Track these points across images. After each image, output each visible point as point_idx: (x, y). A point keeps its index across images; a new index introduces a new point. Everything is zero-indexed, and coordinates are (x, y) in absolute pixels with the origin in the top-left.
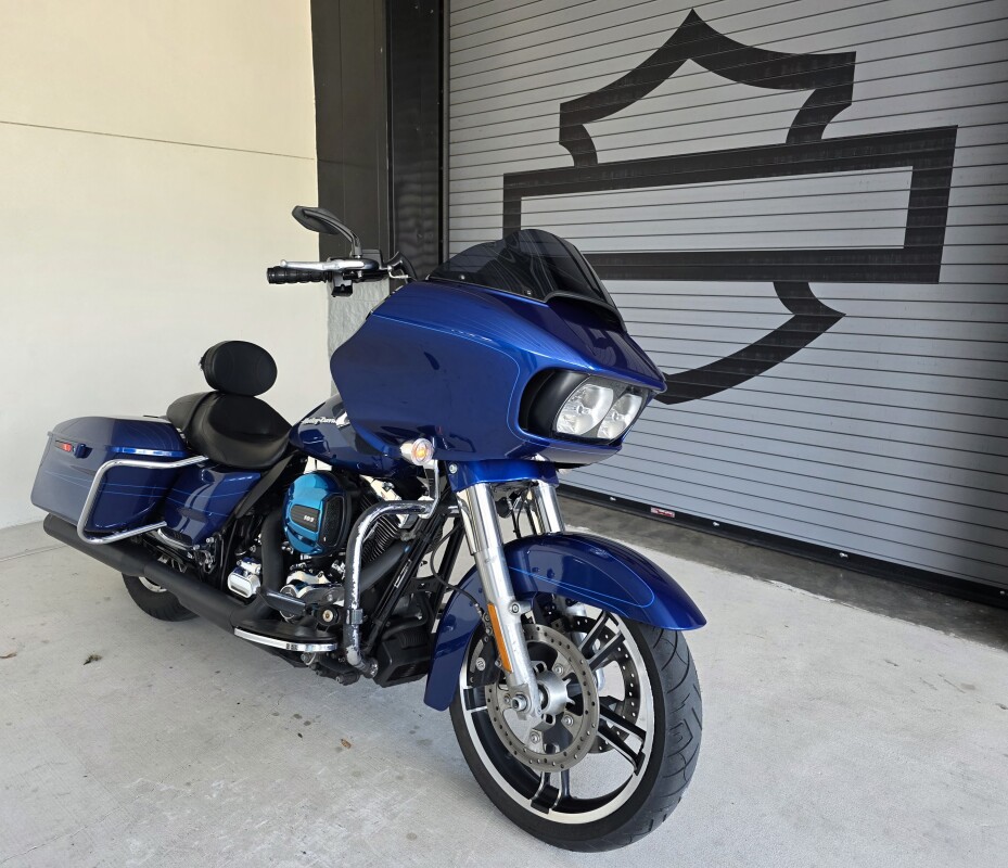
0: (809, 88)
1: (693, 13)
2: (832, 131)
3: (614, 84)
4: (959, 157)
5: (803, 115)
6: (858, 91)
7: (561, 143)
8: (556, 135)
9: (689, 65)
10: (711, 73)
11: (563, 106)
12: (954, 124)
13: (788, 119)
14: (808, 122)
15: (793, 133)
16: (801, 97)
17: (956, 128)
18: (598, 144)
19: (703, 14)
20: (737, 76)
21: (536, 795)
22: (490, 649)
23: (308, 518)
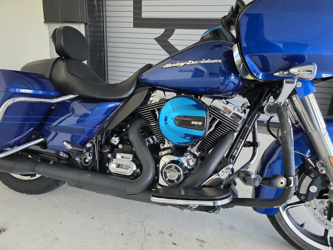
21: (329, 244)
22: (319, 180)
23: (196, 123)
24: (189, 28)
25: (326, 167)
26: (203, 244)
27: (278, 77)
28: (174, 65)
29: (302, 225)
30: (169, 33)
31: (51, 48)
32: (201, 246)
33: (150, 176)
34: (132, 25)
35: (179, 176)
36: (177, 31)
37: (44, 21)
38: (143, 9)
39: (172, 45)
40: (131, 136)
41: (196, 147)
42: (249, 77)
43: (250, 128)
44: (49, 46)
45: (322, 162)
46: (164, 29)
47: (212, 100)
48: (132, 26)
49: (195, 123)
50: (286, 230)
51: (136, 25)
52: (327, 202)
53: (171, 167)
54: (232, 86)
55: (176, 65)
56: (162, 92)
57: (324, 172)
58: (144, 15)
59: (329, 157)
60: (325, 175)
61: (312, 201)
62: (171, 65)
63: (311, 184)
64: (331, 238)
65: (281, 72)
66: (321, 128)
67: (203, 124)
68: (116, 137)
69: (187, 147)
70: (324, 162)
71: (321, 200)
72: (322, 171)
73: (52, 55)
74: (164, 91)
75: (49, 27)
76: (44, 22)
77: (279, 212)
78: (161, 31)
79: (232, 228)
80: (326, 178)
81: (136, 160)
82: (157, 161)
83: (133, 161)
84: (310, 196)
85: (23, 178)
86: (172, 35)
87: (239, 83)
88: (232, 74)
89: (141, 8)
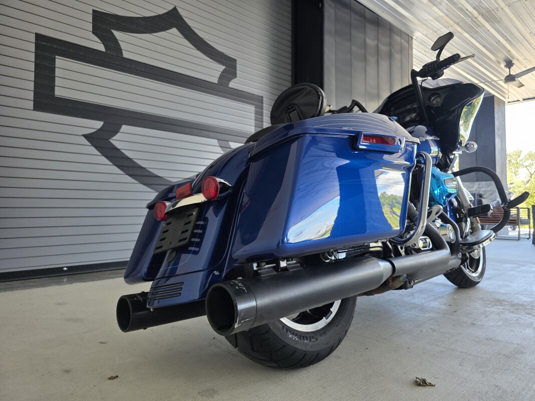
3: (133, 17)
7: (93, 33)
9: (175, 31)
11: (94, 11)
12: (262, 96)
18: (122, 45)
30: (112, 128)
36: (125, 128)
38: (58, 82)
48: (31, 107)
51: (39, 107)
58: (60, 93)
78: (98, 124)
86: (117, 133)
89: (52, 79)
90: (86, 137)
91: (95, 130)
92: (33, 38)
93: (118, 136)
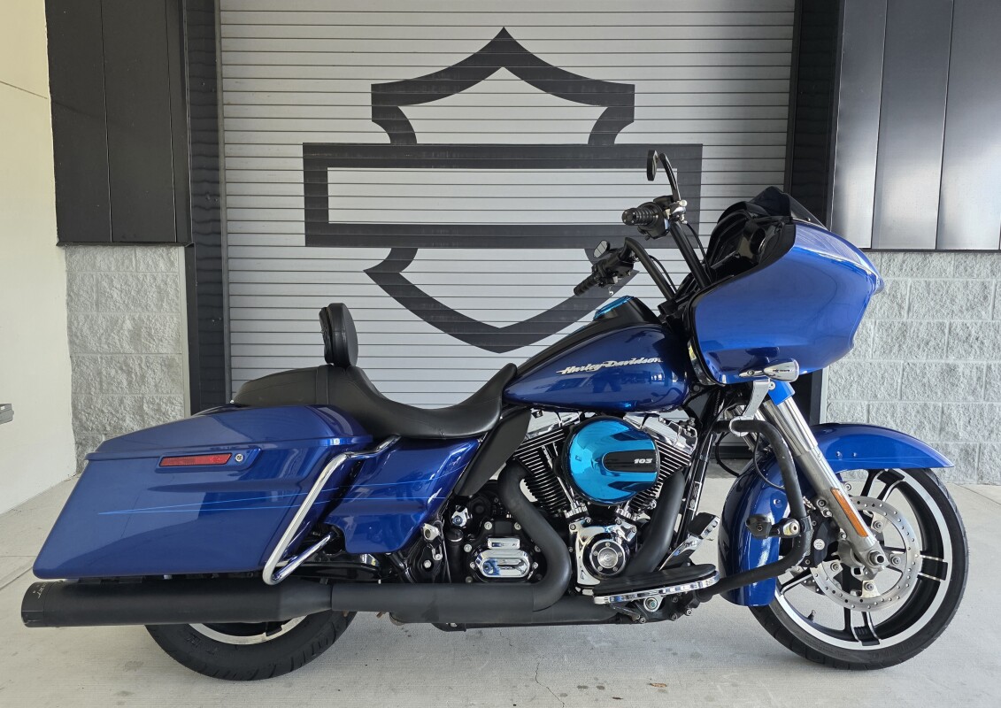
0: (603, 105)
1: (504, 30)
2: (621, 139)
3: (430, 75)
4: (705, 165)
5: (599, 124)
6: (638, 113)
7: (373, 121)
8: (368, 112)
9: (503, 72)
10: (523, 81)
11: (373, 86)
12: (700, 143)
13: (589, 127)
14: (605, 130)
15: (592, 137)
16: (597, 111)
17: (701, 145)
18: (415, 126)
19: (515, 34)
20: (546, 87)
21: (856, 637)
22: (824, 528)
23: (642, 461)
24: (450, 246)
25: (829, 506)
26: (664, 688)
27: (746, 378)
28: (583, 368)
29: (811, 617)
30: (403, 256)
31: (70, 310)
32: (663, 691)
33: (566, 573)
34: (302, 240)
35: (621, 559)
36: (422, 253)
37: (55, 240)
38: (332, 203)
39: (413, 286)
40: (512, 501)
41: (627, 507)
42: (710, 382)
43: (706, 460)
44: (65, 306)
45: (823, 499)
46: (390, 250)
47: (642, 418)
48: (303, 242)
49: (640, 462)
50: (791, 629)
51: (311, 241)
52: (842, 564)
53: (603, 545)
54: (675, 395)
55: (586, 369)
56: (554, 414)
57: (829, 514)
58: (335, 217)
59: (831, 489)
60: (830, 519)
61: (820, 565)
62: (577, 369)
63: (814, 539)
64: (855, 628)
65: (750, 372)
66: (812, 447)
67: (654, 462)
68: (460, 511)
69: (615, 508)
70: (826, 497)
71: (831, 562)
72: (825, 512)
73: (74, 330)
74: (557, 411)
75: (71, 255)
76: (57, 245)
77: (774, 601)
78: (383, 253)
79: (695, 656)
80: (833, 524)
81: (527, 545)
82: (570, 541)
83: (522, 548)
84: (816, 558)
85: (247, 641)
86: (411, 262)
87: (685, 390)
88: (673, 374)
89: (325, 200)
90: (370, 272)
91: (381, 261)
92: (300, 151)
93: (412, 266)
